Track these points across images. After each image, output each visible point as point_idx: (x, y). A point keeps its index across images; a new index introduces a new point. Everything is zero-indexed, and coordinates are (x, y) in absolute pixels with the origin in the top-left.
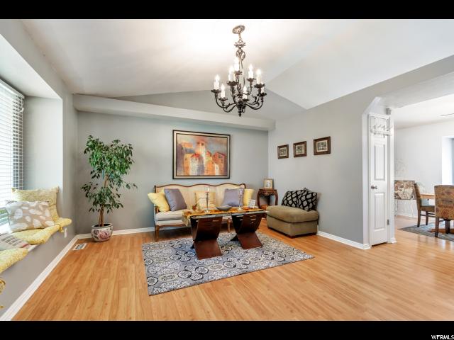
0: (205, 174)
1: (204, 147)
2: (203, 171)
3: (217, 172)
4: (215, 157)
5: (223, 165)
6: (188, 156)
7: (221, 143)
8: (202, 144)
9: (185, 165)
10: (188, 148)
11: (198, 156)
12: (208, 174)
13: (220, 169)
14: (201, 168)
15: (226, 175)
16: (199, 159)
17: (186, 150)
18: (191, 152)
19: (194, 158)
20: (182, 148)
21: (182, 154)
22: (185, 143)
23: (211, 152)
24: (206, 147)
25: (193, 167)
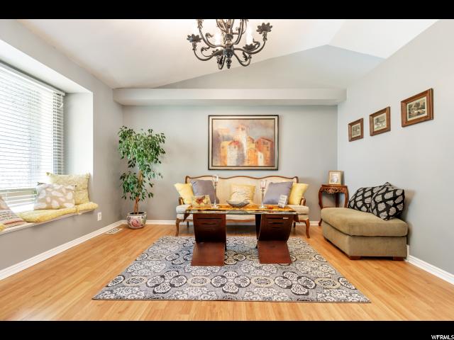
0: (246, 164)
1: (245, 131)
2: (243, 161)
3: (261, 162)
4: (259, 144)
5: (268, 153)
6: (225, 144)
7: (266, 127)
8: (243, 129)
9: (222, 154)
10: (225, 134)
11: (237, 144)
12: (250, 164)
13: (265, 158)
14: (241, 157)
15: (272, 166)
16: (239, 147)
17: (223, 137)
18: (228, 139)
19: (233, 146)
20: (219, 135)
21: (219, 142)
22: (222, 129)
23: (254, 138)
24: (247, 132)
25: (231, 156)
